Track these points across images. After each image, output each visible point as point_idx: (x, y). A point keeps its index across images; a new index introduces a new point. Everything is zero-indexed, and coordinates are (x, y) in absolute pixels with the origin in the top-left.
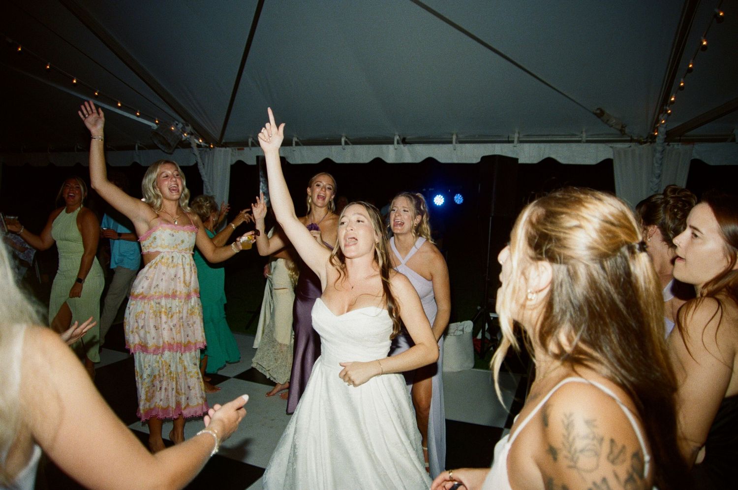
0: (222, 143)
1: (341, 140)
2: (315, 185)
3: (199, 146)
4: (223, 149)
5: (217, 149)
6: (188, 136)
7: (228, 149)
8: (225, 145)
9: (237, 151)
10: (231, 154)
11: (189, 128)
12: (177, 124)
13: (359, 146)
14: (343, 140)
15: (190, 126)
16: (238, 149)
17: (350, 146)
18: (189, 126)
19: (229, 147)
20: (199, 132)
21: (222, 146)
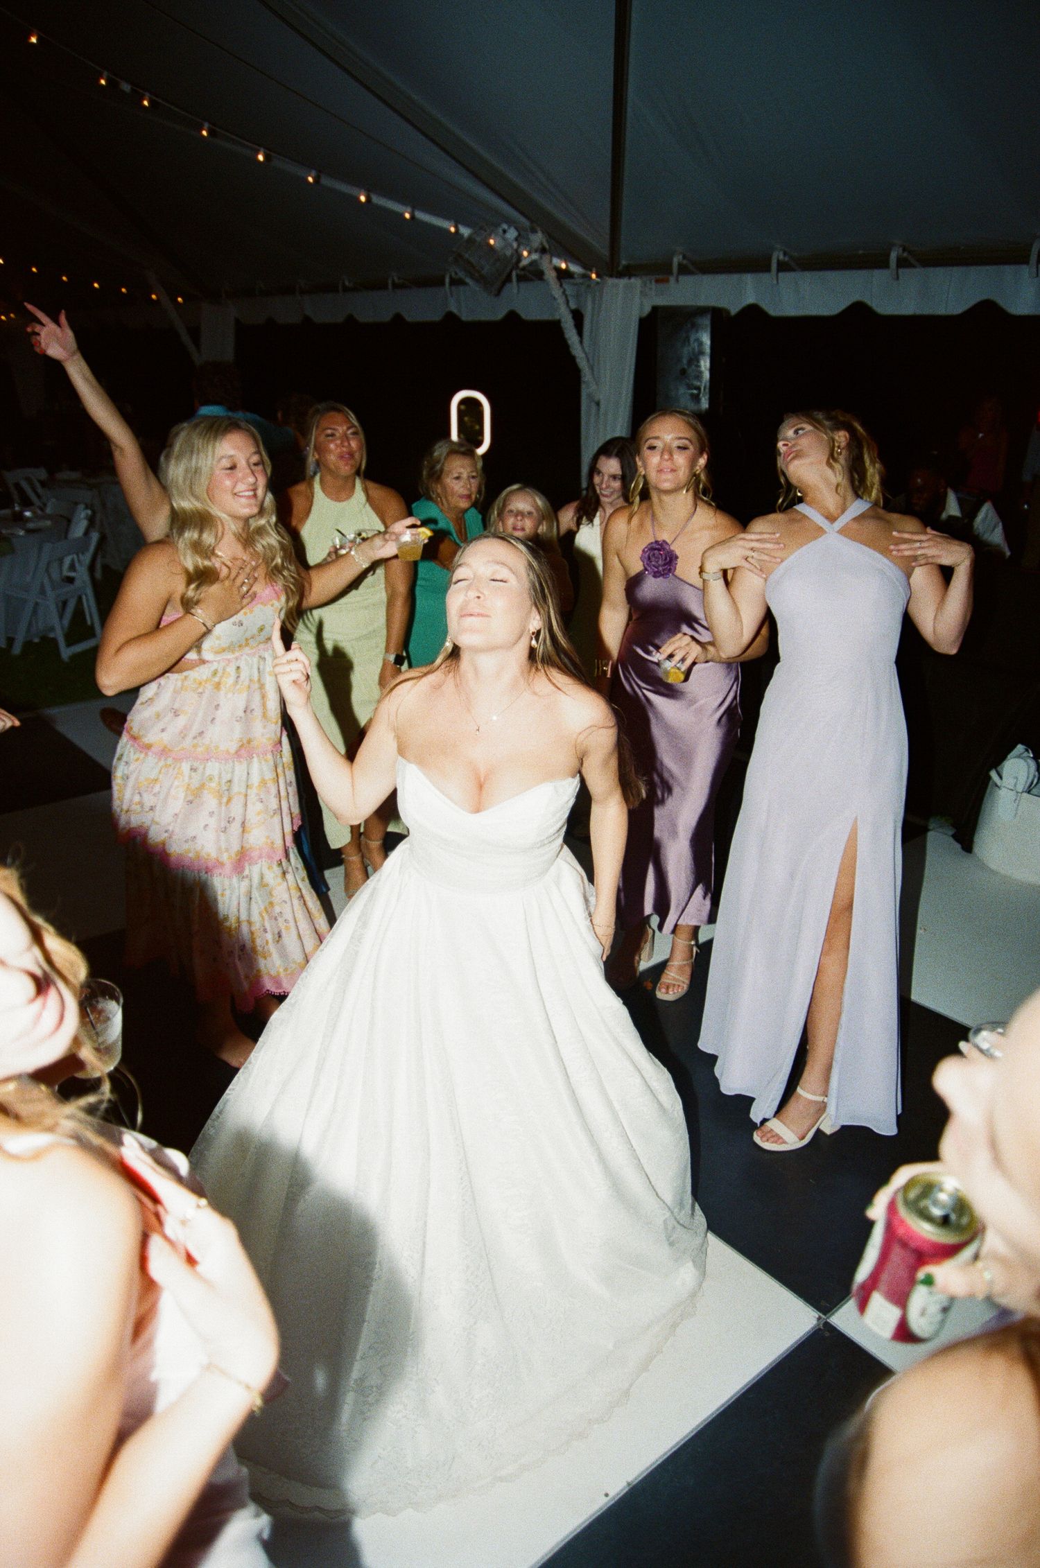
0: (620, 268)
1: (888, 255)
2: (645, 448)
3: (563, 275)
4: (623, 282)
5: (611, 281)
6: (535, 256)
7: (633, 280)
8: (628, 272)
9: (653, 285)
10: (641, 292)
11: (538, 238)
12: (505, 231)
13: (940, 271)
14: (893, 256)
15: (539, 229)
16: (657, 281)
17: (919, 271)
18: (537, 232)
19: (635, 275)
20: (562, 243)
21: (620, 275)
